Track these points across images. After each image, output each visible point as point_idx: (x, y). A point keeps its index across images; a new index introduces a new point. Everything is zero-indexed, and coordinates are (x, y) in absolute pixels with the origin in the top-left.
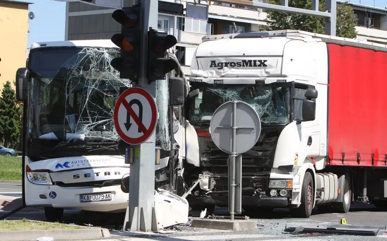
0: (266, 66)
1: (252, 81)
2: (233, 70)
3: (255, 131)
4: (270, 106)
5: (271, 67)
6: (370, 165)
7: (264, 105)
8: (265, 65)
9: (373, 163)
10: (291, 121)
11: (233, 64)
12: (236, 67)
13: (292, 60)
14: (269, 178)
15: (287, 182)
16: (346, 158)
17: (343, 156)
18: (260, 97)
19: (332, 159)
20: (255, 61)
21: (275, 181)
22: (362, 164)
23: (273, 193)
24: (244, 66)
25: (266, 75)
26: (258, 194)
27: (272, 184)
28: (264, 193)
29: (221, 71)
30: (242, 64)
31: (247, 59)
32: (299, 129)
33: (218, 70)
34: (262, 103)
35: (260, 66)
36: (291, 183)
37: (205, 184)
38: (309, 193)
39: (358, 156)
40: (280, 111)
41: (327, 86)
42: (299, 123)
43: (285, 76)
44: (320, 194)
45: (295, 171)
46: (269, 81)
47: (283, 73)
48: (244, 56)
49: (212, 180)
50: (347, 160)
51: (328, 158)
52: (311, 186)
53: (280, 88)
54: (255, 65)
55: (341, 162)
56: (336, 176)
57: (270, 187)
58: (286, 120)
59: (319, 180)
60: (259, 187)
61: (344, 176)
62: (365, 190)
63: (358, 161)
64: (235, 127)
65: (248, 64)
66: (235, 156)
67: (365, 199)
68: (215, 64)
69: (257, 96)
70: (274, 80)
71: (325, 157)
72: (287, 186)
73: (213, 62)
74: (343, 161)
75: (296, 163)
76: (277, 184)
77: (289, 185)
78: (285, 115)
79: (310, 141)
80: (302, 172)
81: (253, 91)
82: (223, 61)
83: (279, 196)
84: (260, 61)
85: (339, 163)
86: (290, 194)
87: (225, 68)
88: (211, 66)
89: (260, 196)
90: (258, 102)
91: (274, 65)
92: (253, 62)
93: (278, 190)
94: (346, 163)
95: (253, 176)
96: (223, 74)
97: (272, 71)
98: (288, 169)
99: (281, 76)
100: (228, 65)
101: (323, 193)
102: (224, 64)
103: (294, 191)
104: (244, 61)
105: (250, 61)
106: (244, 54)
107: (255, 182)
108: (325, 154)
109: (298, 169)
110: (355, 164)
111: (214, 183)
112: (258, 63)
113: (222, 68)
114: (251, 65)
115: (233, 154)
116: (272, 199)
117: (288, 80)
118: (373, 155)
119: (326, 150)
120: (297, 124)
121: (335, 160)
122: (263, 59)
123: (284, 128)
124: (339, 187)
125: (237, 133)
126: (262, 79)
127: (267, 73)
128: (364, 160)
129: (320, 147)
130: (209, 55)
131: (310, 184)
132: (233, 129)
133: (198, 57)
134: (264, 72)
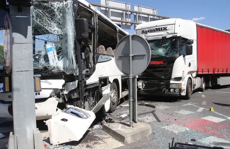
0: (167, 30)
1: (160, 37)
2: (151, 33)
3: (147, 57)
4: (169, 48)
5: (169, 30)
6: (213, 73)
7: (166, 48)
9: (214, 72)
10: (180, 55)
11: (151, 31)
12: (153, 32)
13: (180, 26)
14: (169, 83)
16: (203, 71)
17: (203, 70)
18: (164, 45)
19: (198, 72)
20: (161, 28)
21: (173, 84)
22: (210, 73)
23: (172, 90)
24: (156, 31)
25: (167, 34)
26: (165, 91)
27: (171, 86)
28: (168, 90)
29: (147, 35)
30: (155, 30)
31: (158, 27)
32: (184, 59)
33: (145, 35)
34: (166, 47)
35: (164, 30)
36: (181, 85)
37: (140, 86)
38: (190, 88)
39: (208, 70)
40: (174, 51)
41: (196, 41)
42: (184, 56)
43: (176, 34)
44: (194, 87)
45: (183, 79)
46: (168, 36)
47: (175, 32)
48: (156, 26)
49: (143, 84)
50: (204, 72)
51: (197, 72)
52: (190, 85)
53: (174, 39)
54: (162, 30)
55: (202, 73)
56: (200, 78)
57: (170, 87)
58: (178, 55)
59: (194, 81)
60: (165, 88)
61: (203, 78)
62: (210, 82)
63: (208, 72)
64: (131, 55)
65: (158, 30)
66: (132, 77)
67: (210, 85)
68: (144, 32)
69: (163, 44)
70: (171, 36)
71: (196, 71)
73: (143, 31)
74: (202, 72)
75: (183, 76)
76: (174, 86)
77: (180, 86)
78: (177, 52)
79: (190, 65)
80: (186, 79)
81: (161, 42)
82: (147, 30)
83: (175, 92)
84: (164, 28)
85: (201, 73)
86: (180, 90)
87: (148, 33)
88: (142, 33)
89: (166, 92)
90: (164, 47)
91: (171, 29)
92: (160, 29)
93: (174, 89)
94: (204, 73)
95: (162, 82)
96: (147, 36)
97: (169, 32)
98: (179, 79)
99: (174, 33)
100: (150, 31)
101: (195, 86)
102: (147, 31)
103: (182, 89)
104: (156, 29)
105: (159, 28)
107: (163, 85)
108: (196, 70)
109: (184, 78)
110: (207, 73)
111: (145, 85)
112: (163, 29)
113: (147, 33)
114: (159, 30)
115: (130, 76)
116: (171, 93)
117: (178, 35)
118: (214, 70)
119: (196, 68)
120: (183, 57)
121: (200, 72)
122: (165, 27)
123: (176, 59)
124: (201, 82)
125: (133, 60)
126: (165, 36)
127: (167, 33)
128: (210, 72)
129: (194, 67)
130: (141, 28)
131: (190, 84)
132: (129, 57)
133: (136, 30)
134: (166, 33)
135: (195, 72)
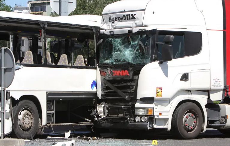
1: (126, 31)
2: (120, 23)
5: (138, 19)
7: (134, 49)
8: (135, 18)
12: (121, 21)
13: (154, 13)
14: (134, 107)
15: (148, 110)
23: (137, 119)
27: (137, 112)
28: (132, 119)
29: (114, 24)
30: (123, 18)
31: (125, 14)
33: (112, 24)
34: (134, 47)
35: (132, 19)
36: (151, 111)
37: (101, 112)
41: (223, 31)
42: (160, 63)
43: (146, 26)
46: (135, 30)
47: (144, 24)
49: (105, 109)
53: (145, 35)
54: (129, 19)
57: (135, 114)
58: (148, 61)
64: (3, 68)
68: (111, 19)
70: (138, 29)
71: (224, 90)
72: (147, 113)
77: (149, 113)
79: (185, 77)
82: (114, 16)
83: (141, 121)
86: (152, 119)
87: (115, 22)
88: (109, 21)
89: (130, 122)
90: (132, 47)
91: (140, 17)
92: (128, 16)
93: (141, 117)
95: (122, 105)
96: (114, 27)
97: (138, 22)
100: (117, 19)
102: (115, 19)
104: (124, 16)
106: (124, 10)
111: (107, 111)
112: (131, 16)
114: (127, 19)
116: (137, 124)
117: (147, 29)
119: (222, 84)
122: (133, 13)
126: (132, 29)
127: (136, 24)
130: (108, 13)
132: (1, 69)
133: (103, 15)
134: (134, 24)
135: (219, 90)
